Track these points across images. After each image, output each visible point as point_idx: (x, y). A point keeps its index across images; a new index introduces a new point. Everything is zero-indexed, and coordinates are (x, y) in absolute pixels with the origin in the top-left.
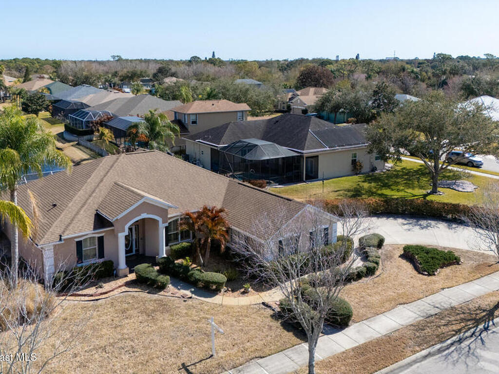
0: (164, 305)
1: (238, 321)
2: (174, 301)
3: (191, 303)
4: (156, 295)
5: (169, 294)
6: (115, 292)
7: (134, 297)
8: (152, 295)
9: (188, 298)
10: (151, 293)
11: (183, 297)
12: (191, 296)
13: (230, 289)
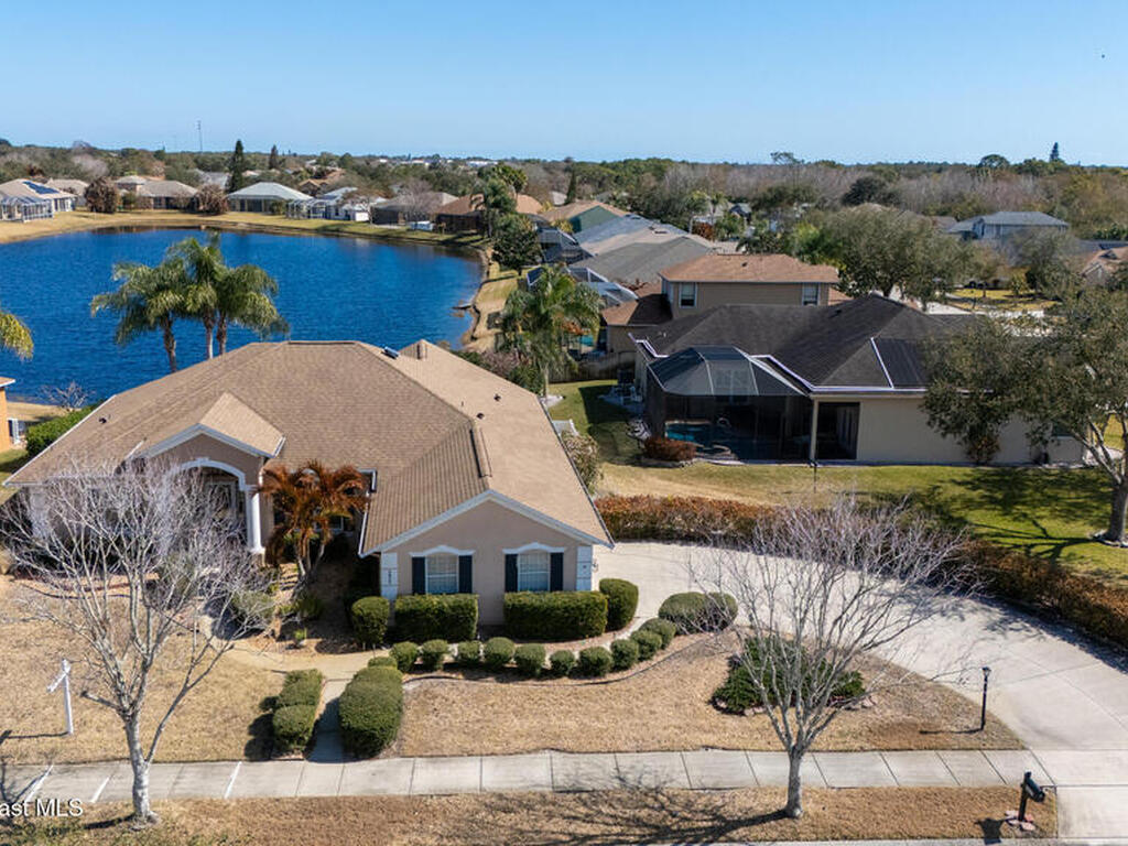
9: (193, 631)
12: (201, 628)
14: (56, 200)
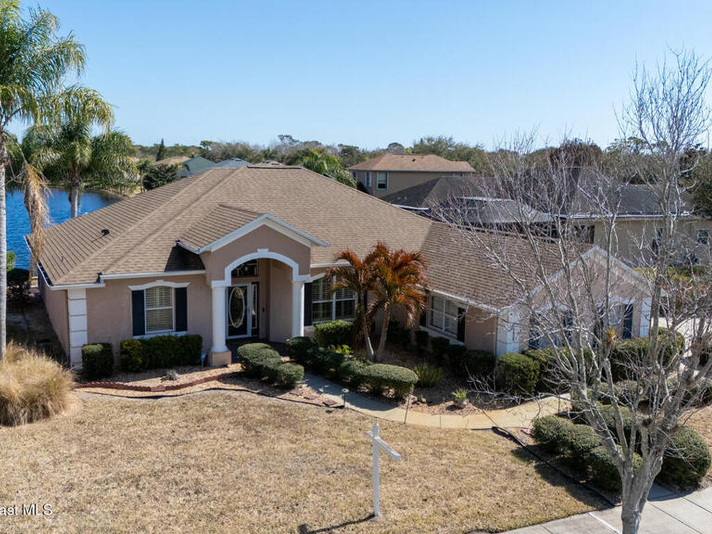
0: (286, 414)
1: (438, 455)
2: (307, 410)
3: (341, 416)
4: (274, 399)
5: (301, 398)
6: (196, 388)
7: (229, 397)
8: (265, 397)
9: (337, 407)
10: (264, 395)
11: (327, 405)
12: (343, 404)
13: (424, 400)
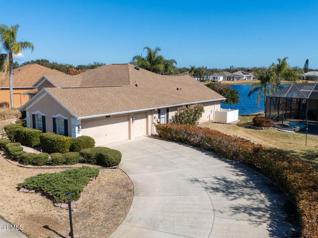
14: (248, 76)
